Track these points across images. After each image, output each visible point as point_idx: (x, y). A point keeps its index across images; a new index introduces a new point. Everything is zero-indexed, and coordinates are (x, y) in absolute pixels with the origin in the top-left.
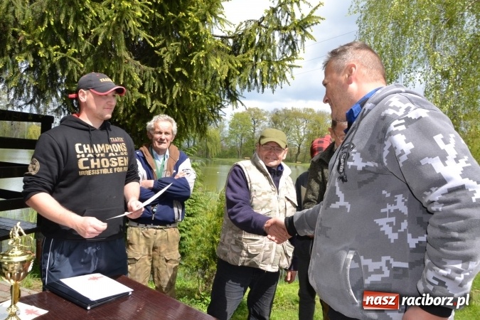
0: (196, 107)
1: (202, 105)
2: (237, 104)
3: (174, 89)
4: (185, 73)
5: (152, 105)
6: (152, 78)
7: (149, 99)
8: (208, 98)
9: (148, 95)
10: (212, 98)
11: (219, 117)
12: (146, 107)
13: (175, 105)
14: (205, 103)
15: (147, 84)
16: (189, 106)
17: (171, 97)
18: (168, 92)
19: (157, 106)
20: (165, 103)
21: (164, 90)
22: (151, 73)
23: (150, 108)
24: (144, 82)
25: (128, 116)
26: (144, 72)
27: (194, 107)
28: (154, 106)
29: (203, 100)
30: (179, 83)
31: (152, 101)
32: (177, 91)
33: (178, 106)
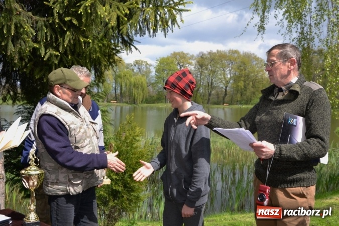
0: (90, 53)
1: (96, 51)
2: (131, 49)
3: (66, 38)
4: (75, 22)
5: (46, 53)
6: (44, 28)
7: (43, 48)
8: (100, 45)
9: (42, 44)
10: (104, 45)
11: (115, 62)
12: (40, 55)
13: (68, 52)
14: (98, 49)
15: (40, 34)
16: (83, 53)
17: (63, 45)
18: (60, 40)
19: (51, 54)
20: (58, 51)
21: (57, 39)
22: (43, 23)
23: (44, 57)
24: (37, 32)
25: (26, 64)
26: (37, 22)
27: (88, 53)
28: (48, 54)
29: (96, 47)
30: (70, 31)
31: (46, 50)
32: (68, 39)
33: (73, 53)
